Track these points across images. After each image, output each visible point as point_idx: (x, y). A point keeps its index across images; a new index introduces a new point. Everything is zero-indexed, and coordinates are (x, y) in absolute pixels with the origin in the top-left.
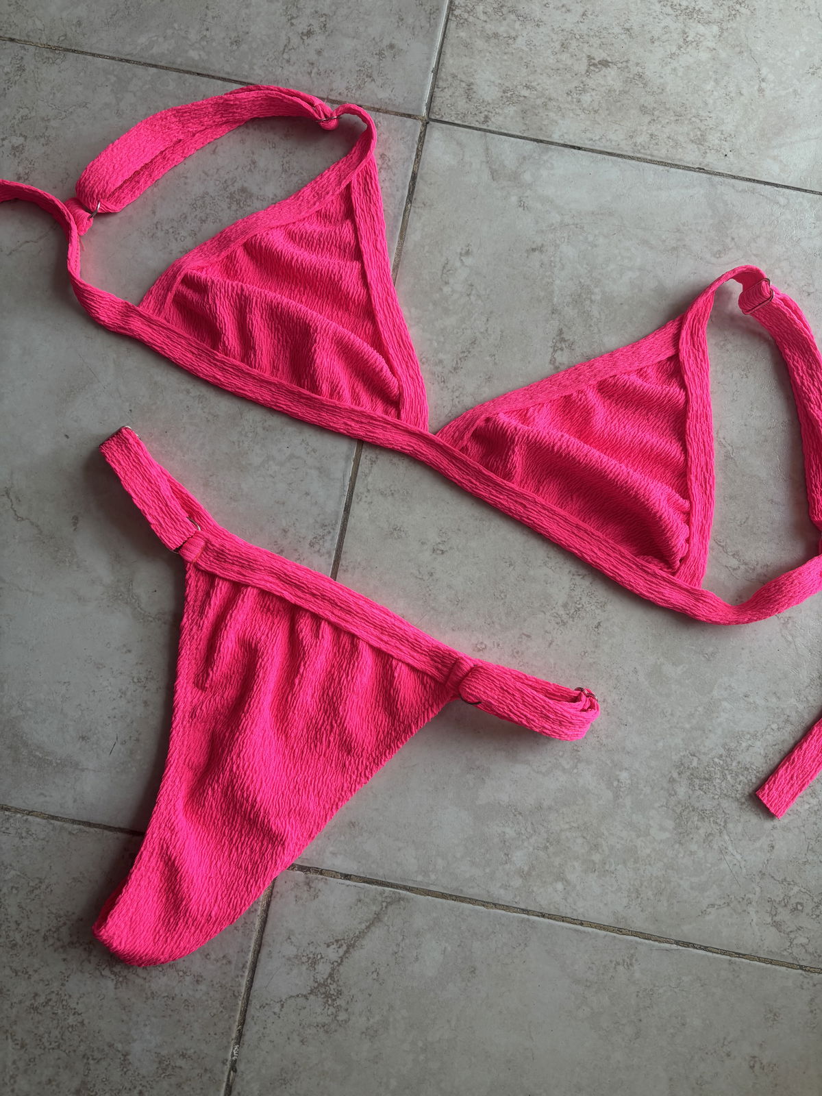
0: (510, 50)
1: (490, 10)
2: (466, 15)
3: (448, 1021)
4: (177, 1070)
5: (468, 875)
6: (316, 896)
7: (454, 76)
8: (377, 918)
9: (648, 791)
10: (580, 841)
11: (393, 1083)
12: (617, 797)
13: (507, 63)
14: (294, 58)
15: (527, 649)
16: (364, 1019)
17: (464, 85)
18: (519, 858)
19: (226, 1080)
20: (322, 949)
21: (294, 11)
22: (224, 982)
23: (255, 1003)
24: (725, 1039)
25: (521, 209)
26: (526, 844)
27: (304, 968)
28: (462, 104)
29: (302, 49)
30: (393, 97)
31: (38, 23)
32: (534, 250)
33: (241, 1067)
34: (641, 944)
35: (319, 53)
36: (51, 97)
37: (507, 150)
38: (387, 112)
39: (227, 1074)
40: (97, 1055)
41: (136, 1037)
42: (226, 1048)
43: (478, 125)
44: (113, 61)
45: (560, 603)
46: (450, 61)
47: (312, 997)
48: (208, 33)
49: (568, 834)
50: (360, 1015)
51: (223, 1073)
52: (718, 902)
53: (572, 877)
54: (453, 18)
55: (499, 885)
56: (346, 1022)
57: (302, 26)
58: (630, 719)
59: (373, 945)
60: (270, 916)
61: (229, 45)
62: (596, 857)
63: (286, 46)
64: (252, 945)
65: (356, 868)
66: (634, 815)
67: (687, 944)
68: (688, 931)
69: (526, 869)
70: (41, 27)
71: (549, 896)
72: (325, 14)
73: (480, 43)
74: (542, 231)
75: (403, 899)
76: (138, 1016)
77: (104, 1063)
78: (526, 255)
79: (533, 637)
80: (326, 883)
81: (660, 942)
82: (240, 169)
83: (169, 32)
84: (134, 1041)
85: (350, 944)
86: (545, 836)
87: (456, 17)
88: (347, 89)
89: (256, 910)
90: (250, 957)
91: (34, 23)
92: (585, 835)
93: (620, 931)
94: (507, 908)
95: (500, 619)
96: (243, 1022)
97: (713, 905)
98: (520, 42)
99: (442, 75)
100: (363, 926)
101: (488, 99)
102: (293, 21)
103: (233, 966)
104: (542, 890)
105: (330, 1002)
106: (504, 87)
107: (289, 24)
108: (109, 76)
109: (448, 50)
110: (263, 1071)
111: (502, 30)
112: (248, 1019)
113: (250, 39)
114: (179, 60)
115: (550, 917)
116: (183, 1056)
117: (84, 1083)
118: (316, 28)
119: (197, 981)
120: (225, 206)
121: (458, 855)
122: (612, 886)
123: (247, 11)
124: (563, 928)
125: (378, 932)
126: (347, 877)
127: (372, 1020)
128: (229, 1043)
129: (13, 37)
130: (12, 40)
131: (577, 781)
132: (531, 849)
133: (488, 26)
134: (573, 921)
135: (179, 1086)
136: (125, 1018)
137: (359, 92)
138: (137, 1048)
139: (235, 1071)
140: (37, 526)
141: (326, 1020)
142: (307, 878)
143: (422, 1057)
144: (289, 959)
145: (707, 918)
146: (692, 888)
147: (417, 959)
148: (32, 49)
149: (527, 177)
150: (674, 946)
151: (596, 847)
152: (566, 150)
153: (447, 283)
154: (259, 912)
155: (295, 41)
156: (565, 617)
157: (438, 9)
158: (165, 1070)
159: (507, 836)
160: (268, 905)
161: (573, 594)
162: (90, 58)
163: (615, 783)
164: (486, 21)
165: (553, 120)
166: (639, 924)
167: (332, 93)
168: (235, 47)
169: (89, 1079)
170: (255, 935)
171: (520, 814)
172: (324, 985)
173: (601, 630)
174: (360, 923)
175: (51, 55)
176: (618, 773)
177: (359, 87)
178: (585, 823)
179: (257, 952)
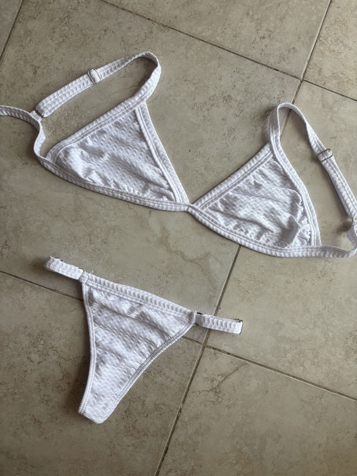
0: (338, 57)
1: (333, 40)
2: (324, 41)
3: (256, 407)
4: (161, 409)
5: (270, 360)
6: (217, 359)
7: (315, 64)
8: (237, 369)
9: (338, 341)
10: (311, 354)
11: (234, 424)
12: (327, 341)
13: (336, 63)
14: (256, 47)
15: (305, 285)
16: (227, 401)
17: (318, 68)
18: (289, 356)
19: (177, 415)
20: (216, 377)
21: (259, 27)
22: (181, 382)
23: (191, 391)
24: (348, 427)
25: (331, 121)
26: (292, 352)
27: (209, 382)
28: (316, 76)
29: (260, 43)
30: (291, 69)
31: (160, 14)
32: (333, 138)
33: (183, 411)
34: (326, 392)
35: (266, 46)
36: (162, 46)
37: (330, 97)
38: (288, 74)
39: (178, 413)
40: (134, 400)
41: (148, 396)
42: (179, 404)
43: (321, 86)
44: (187, 36)
45: (319, 270)
46: (315, 58)
47: (210, 392)
48: (225, 31)
49: (308, 351)
50: (226, 400)
51: (177, 412)
52: (355, 382)
53: (306, 366)
54: (319, 41)
55: (281, 364)
56: (221, 402)
57: (261, 35)
58: (336, 315)
59: (234, 378)
60: (200, 363)
61: (232, 37)
62: (316, 360)
63: (254, 41)
64: (193, 372)
65: (232, 351)
66: (332, 348)
67: (342, 394)
68: (343, 390)
69: (291, 360)
70: (161, 16)
71: (297, 371)
72: (271, 31)
73: (327, 53)
74: (337, 131)
75: (247, 364)
76: (150, 389)
77: (136, 403)
78: (329, 139)
79: (308, 281)
80: (221, 355)
81: (333, 392)
82: (229, 88)
83: (210, 27)
84: (148, 397)
85: (226, 376)
86: (300, 350)
87: (320, 40)
88: (274, 62)
89: (196, 360)
90: (191, 375)
91: (158, 14)
92: (313, 352)
93: (320, 386)
94: (282, 373)
95: (297, 273)
96: (186, 396)
97: (353, 383)
98: (343, 55)
99: (311, 63)
100: (232, 371)
101: (327, 76)
102: (258, 31)
103: (185, 378)
104: (295, 368)
105: (216, 394)
106: (333, 72)
107: (256, 32)
108: (185, 42)
109: (315, 54)
110: (190, 414)
111: (336, 49)
112: (188, 396)
113: (241, 36)
114: (212, 40)
115: (296, 378)
116: (164, 404)
117: (128, 409)
118: (266, 36)
119: (172, 381)
120: (221, 101)
121: (268, 352)
122: (320, 371)
123: (241, 24)
124: (301, 382)
125: (236, 374)
126: (229, 354)
127: (230, 403)
128: (180, 402)
129: (149, 18)
130: (149, 19)
131: (314, 334)
132: (294, 354)
133: (331, 47)
134: (304, 381)
135: (161, 414)
136: (145, 389)
137: (278, 65)
138: (148, 399)
139: (181, 412)
140: (136, 212)
141: (214, 400)
142: (215, 352)
143: (245, 417)
144: (204, 378)
145: (350, 386)
146: (347, 376)
147: (248, 385)
148: (156, 24)
149: (336, 109)
150: (337, 394)
151: (316, 357)
152: (352, 101)
153: (299, 145)
154: (196, 361)
155: (258, 40)
156: (320, 275)
157: (314, 37)
158: (157, 408)
159: (286, 348)
160: (200, 359)
161: (325, 268)
162: (178, 33)
163: (327, 336)
164: (331, 44)
165: (349, 88)
166: (327, 385)
167: (268, 63)
168: (234, 38)
169: (130, 408)
170: (194, 368)
171: (292, 341)
172: (215, 388)
173: (332, 282)
174: (231, 370)
175: (163, 28)
176: (328, 333)
177: (279, 63)
178: (314, 348)
179: (194, 374)
